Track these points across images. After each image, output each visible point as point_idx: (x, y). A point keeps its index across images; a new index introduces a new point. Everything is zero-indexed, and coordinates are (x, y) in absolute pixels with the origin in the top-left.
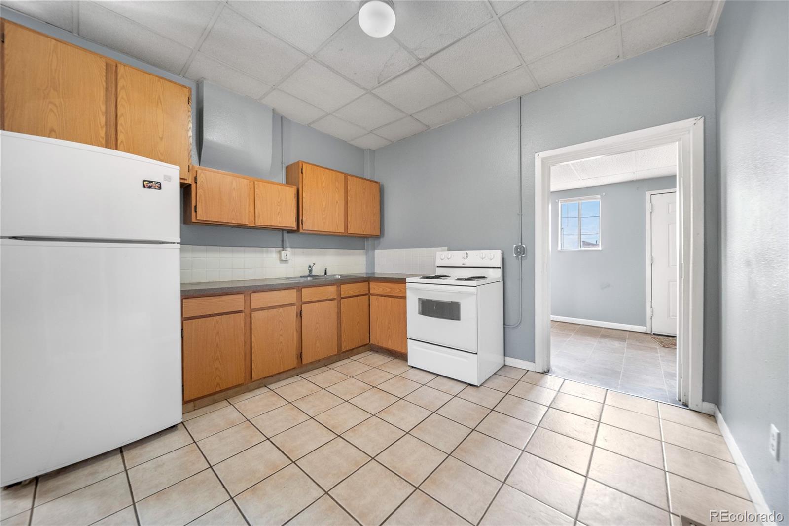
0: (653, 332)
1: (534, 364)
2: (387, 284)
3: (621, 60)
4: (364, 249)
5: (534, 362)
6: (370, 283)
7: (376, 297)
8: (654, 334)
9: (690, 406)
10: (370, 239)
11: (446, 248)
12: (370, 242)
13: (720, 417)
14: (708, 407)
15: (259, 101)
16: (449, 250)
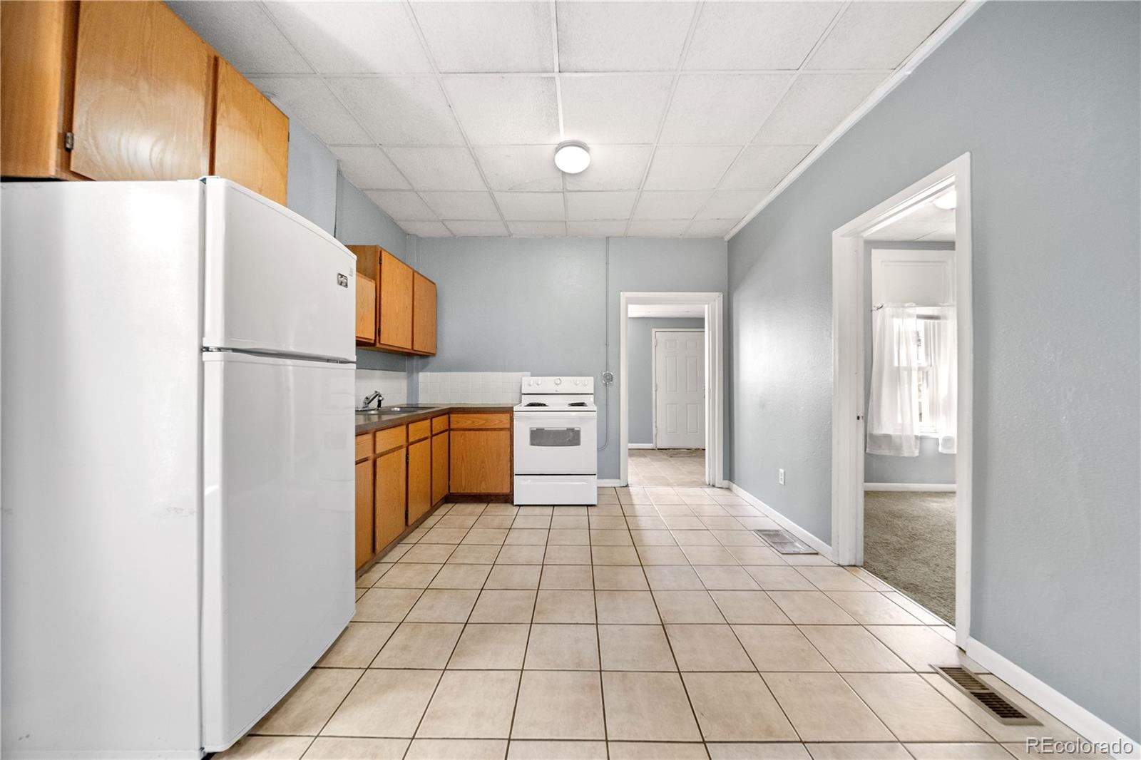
0: (658, 447)
1: (618, 480)
2: (478, 415)
3: (681, 237)
4: (405, 371)
5: (619, 478)
6: (451, 415)
7: (462, 432)
8: (658, 449)
9: (717, 485)
10: (415, 357)
11: (529, 373)
12: (416, 362)
13: (734, 487)
14: (726, 483)
15: (327, 146)
16: (532, 375)
